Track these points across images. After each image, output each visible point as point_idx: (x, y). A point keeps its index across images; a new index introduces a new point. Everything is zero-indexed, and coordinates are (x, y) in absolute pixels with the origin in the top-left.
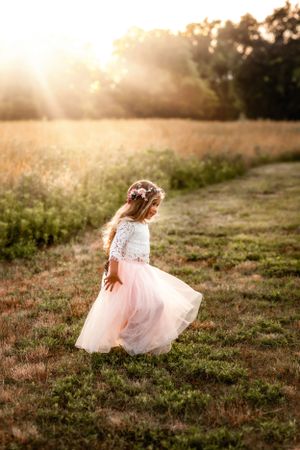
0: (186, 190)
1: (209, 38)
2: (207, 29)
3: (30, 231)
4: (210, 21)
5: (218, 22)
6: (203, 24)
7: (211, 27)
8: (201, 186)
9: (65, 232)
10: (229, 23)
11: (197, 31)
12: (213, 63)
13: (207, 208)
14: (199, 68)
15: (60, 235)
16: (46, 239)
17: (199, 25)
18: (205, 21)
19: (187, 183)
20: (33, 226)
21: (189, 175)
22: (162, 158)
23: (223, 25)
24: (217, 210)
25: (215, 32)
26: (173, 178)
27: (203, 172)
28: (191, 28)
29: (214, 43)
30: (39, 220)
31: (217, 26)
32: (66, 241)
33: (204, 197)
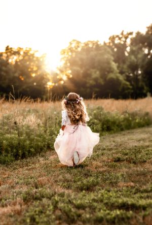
0: (112, 131)
1: (125, 46)
2: (123, 39)
3: (9, 149)
4: (125, 33)
5: (131, 34)
6: (121, 36)
7: (126, 38)
8: (122, 130)
9: (32, 150)
10: (138, 33)
11: (117, 41)
12: (128, 63)
13: (126, 139)
14: (118, 67)
15: (29, 151)
16: (21, 154)
17: (117, 36)
18: (122, 34)
19: (113, 128)
20: (11, 146)
21: (114, 123)
22: (95, 112)
23: (134, 35)
24: (133, 139)
25: (129, 42)
26: (103, 124)
27: (123, 121)
28: (112, 39)
29: (128, 49)
30: (15, 142)
31: (130, 37)
32: (34, 155)
33: (124, 135)
